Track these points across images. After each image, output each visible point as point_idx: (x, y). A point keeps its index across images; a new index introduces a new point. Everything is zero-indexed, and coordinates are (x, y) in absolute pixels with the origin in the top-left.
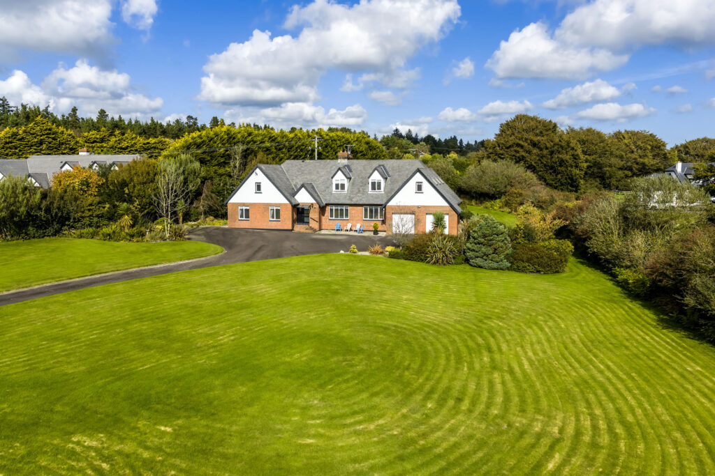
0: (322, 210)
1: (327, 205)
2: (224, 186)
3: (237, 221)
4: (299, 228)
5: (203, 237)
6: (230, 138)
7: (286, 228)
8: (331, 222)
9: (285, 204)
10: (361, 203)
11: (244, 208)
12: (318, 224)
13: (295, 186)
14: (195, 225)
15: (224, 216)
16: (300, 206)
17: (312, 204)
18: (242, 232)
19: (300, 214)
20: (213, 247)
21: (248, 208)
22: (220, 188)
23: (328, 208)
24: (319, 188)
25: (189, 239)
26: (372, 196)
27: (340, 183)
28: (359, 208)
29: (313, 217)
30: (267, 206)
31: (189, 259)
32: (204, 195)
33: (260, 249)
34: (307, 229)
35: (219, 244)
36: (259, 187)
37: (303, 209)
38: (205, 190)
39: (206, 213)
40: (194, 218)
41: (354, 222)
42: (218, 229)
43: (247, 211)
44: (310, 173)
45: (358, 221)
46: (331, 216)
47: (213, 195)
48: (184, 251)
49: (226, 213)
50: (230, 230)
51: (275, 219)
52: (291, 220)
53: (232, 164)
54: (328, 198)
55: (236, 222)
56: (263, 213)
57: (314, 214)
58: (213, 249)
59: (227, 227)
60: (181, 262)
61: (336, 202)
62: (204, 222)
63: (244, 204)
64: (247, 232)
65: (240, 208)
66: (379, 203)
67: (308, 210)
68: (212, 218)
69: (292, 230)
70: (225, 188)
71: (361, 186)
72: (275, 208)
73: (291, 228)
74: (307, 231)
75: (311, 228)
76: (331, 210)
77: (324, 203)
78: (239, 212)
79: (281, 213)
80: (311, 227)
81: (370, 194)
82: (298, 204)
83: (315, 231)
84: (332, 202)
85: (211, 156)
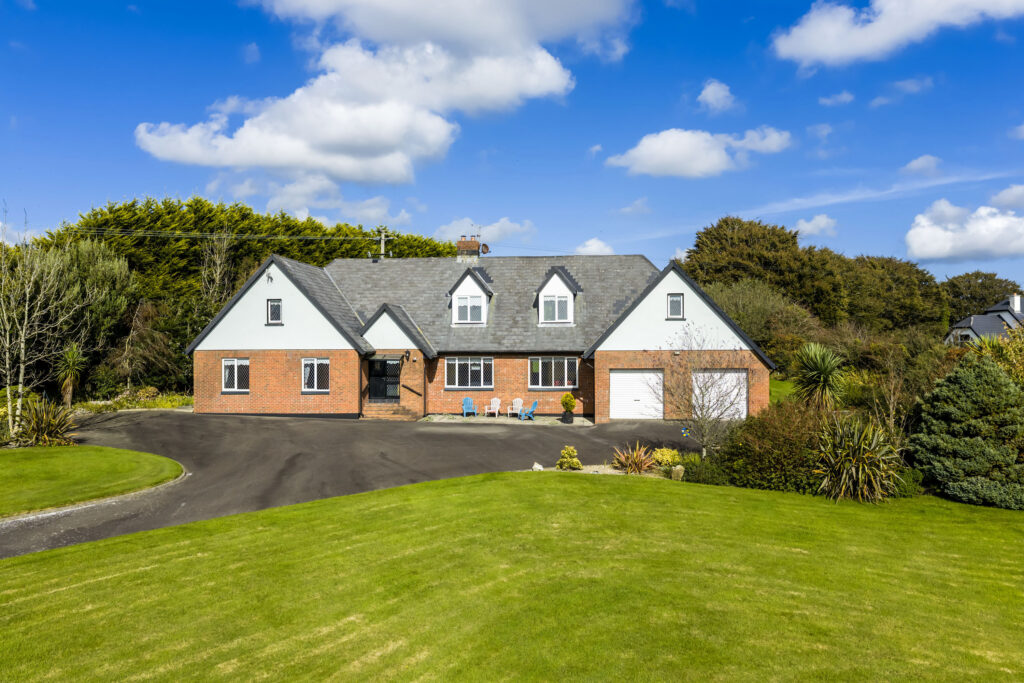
0: (431, 364)
1: (442, 354)
2: (185, 315)
3: (218, 395)
4: (376, 410)
5: (124, 435)
6: (202, 218)
7: (343, 410)
8: (450, 397)
9: (342, 353)
10: (523, 348)
11: (236, 363)
12: (421, 399)
13: (361, 313)
14: (107, 407)
15: (186, 386)
16: (377, 357)
17: (408, 352)
18: (231, 423)
19: (378, 375)
20: (149, 461)
21: (246, 363)
22: (175, 321)
23: (443, 364)
24: (419, 318)
25: (80, 441)
26: (549, 334)
27: (469, 304)
28: (519, 361)
29: (409, 383)
30: (293, 356)
31: (64, 504)
32: (133, 333)
33: (292, 463)
34: (395, 413)
35: (168, 454)
36: (275, 312)
37: (383, 363)
38: (137, 322)
39: (137, 381)
40: (104, 391)
41: (507, 395)
42: (163, 415)
43: (244, 370)
44: (394, 286)
45: (514, 392)
46: (451, 381)
47: (157, 335)
48: (51, 477)
49: (190, 380)
50: (200, 419)
51: (315, 389)
52: (357, 391)
53: (204, 273)
54: (442, 338)
55: (214, 399)
56: (285, 375)
57: (412, 376)
58: (148, 468)
59: (190, 410)
60: (31, 517)
61: (464, 347)
62: (134, 399)
63: (236, 354)
64: (243, 421)
65: (224, 363)
66: (566, 349)
67: (398, 368)
68: (152, 389)
69: (360, 415)
70: (187, 320)
71: (518, 312)
72: (316, 362)
73: (357, 412)
74: (398, 417)
75: (406, 412)
76: (451, 368)
77: (434, 350)
78: (224, 374)
79: (332, 373)
80: (404, 408)
81: (543, 329)
82: (374, 353)
83: (415, 416)
84: (452, 347)
85: (155, 254)
